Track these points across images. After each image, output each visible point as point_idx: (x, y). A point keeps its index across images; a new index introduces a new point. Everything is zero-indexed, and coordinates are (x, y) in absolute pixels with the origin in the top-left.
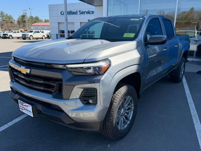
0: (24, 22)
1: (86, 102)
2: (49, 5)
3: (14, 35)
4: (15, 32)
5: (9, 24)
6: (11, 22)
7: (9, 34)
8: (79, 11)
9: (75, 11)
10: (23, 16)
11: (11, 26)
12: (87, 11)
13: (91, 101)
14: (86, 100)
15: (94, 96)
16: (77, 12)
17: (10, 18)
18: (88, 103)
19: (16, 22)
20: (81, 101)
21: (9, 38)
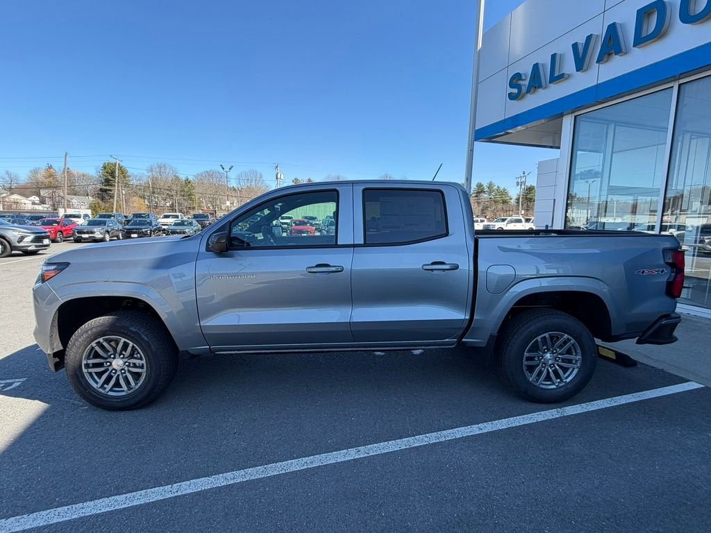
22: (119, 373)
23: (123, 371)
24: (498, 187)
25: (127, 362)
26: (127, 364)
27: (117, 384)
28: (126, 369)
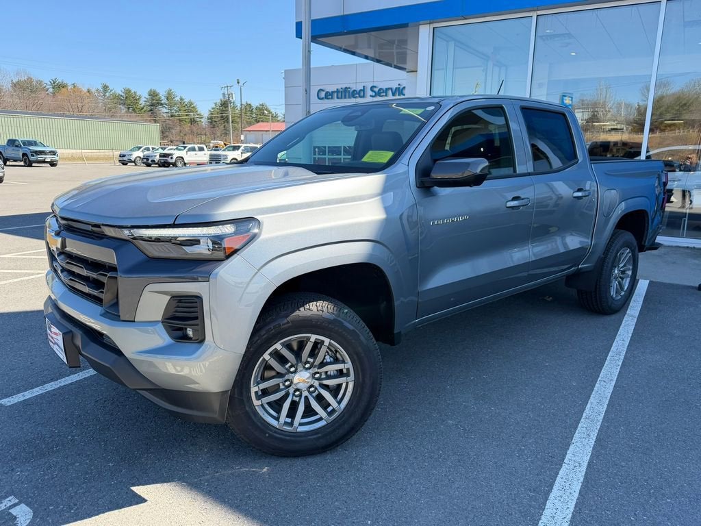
0: (226, 119)
1: (179, 333)
2: (285, 71)
3: (189, 157)
4: (193, 149)
5: (187, 127)
6: (193, 121)
7: (177, 154)
8: (372, 88)
9: (359, 87)
10: (225, 104)
11: (192, 132)
12: (394, 86)
13: (190, 332)
14: (180, 329)
15: (196, 318)
16: (364, 90)
17: (190, 108)
18: (185, 338)
19: (204, 121)
20: (166, 330)
21: (174, 165)
22: (305, 393)
23: (312, 389)
24: (182, 99)
25: (315, 373)
26: (317, 376)
27: (309, 411)
28: (316, 383)
